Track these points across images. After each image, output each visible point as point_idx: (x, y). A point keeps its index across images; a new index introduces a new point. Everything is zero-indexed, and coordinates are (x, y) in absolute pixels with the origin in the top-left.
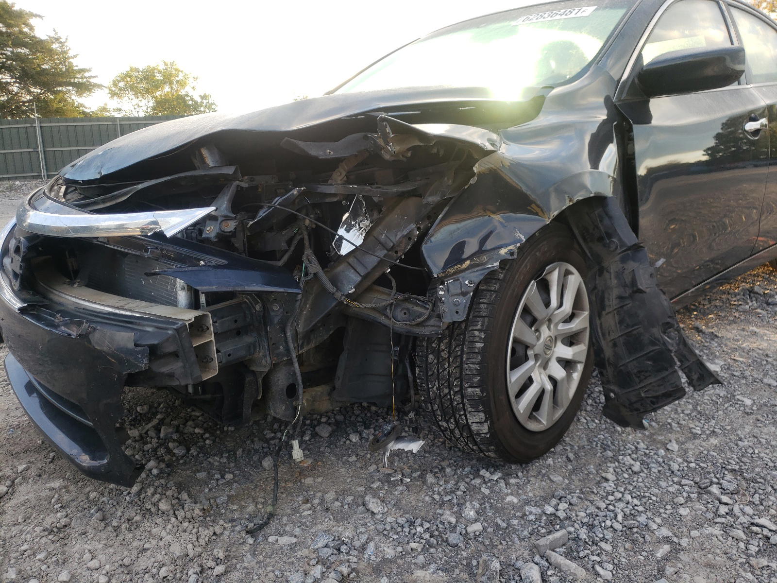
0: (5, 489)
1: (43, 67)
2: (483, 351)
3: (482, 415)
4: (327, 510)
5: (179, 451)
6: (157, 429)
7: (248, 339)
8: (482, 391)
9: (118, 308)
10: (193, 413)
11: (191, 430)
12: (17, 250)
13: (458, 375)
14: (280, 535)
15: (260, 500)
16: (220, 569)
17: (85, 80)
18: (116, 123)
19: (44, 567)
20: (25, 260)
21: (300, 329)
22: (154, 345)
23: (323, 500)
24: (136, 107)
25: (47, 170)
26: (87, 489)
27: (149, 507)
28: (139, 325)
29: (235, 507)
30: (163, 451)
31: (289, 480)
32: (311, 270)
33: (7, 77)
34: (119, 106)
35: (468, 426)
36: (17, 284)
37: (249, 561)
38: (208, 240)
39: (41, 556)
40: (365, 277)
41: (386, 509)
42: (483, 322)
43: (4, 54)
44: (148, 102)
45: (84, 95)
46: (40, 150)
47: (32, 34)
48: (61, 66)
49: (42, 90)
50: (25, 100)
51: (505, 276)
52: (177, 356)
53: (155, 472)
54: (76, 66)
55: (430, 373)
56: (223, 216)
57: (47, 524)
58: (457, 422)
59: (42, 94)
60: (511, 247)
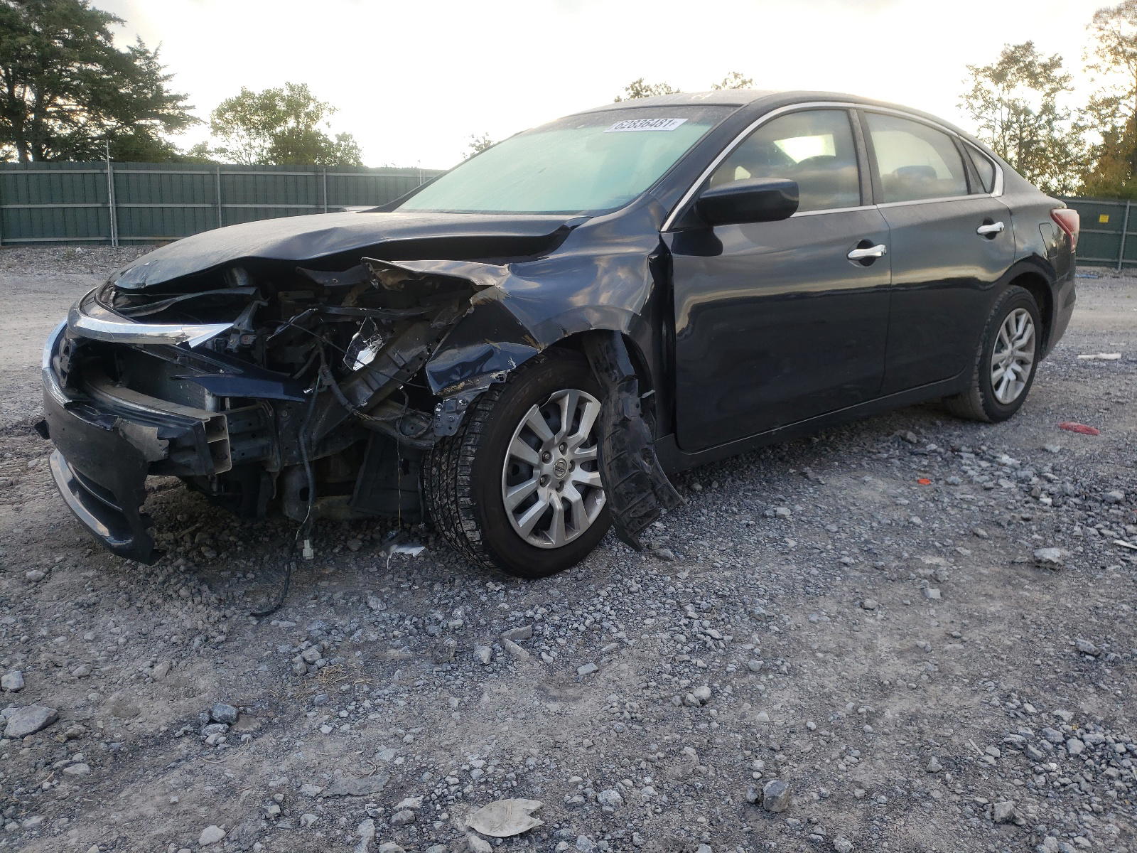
0: (43, 574)
1: (122, 91)
2: (473, 464)
3: (473, 523)
4: (332, 605)
5: (209, 555)
6: (193, 535)
7: (263, 442)
8: (472, 501)
9: (150, 407)
10: (232, 524)
11: (226, 538)
12: (66, 351)
13: (453, 486)
14: (282, 620)
15: (273, 595)
16: (222, 638)
17: (177, 112)
18: (214, 173)
19: (72, 630)
20: (72, 359)
21: (314, 436)
22: (173, 439)
23: (331, 598)
24: (247, 148)
25: (118, 233)
26: (118, 579)
27: (171, 593)
28: (164, 422)
29: (249, 599)
30: (194, 554)
31: (306, 583)
32: (326, 383)
33: (71, 103)
34: (224, 146)
35: (463, 534)
36: (64, 381)
37: (249, 635)
38: (230, 350)
39: (71, 622)
40: (377, 392)
41: (385, 607)
42: (476, 438)
43: (69, 71)
44: (264, 141)
45: (175, 131)
46: (111, 205)
47: (109, 45)
48: (145, 91)
49: (118, 122)
50: (95, 135)
51: (500, 399)
52: (194, 450)
53: (182, 568)
54: (167, 92)
55: (433, 484)
56: (244, 331)
57: (80, 599)
58: (456, 532)
59: (118, 128)
60: (502, 372)
